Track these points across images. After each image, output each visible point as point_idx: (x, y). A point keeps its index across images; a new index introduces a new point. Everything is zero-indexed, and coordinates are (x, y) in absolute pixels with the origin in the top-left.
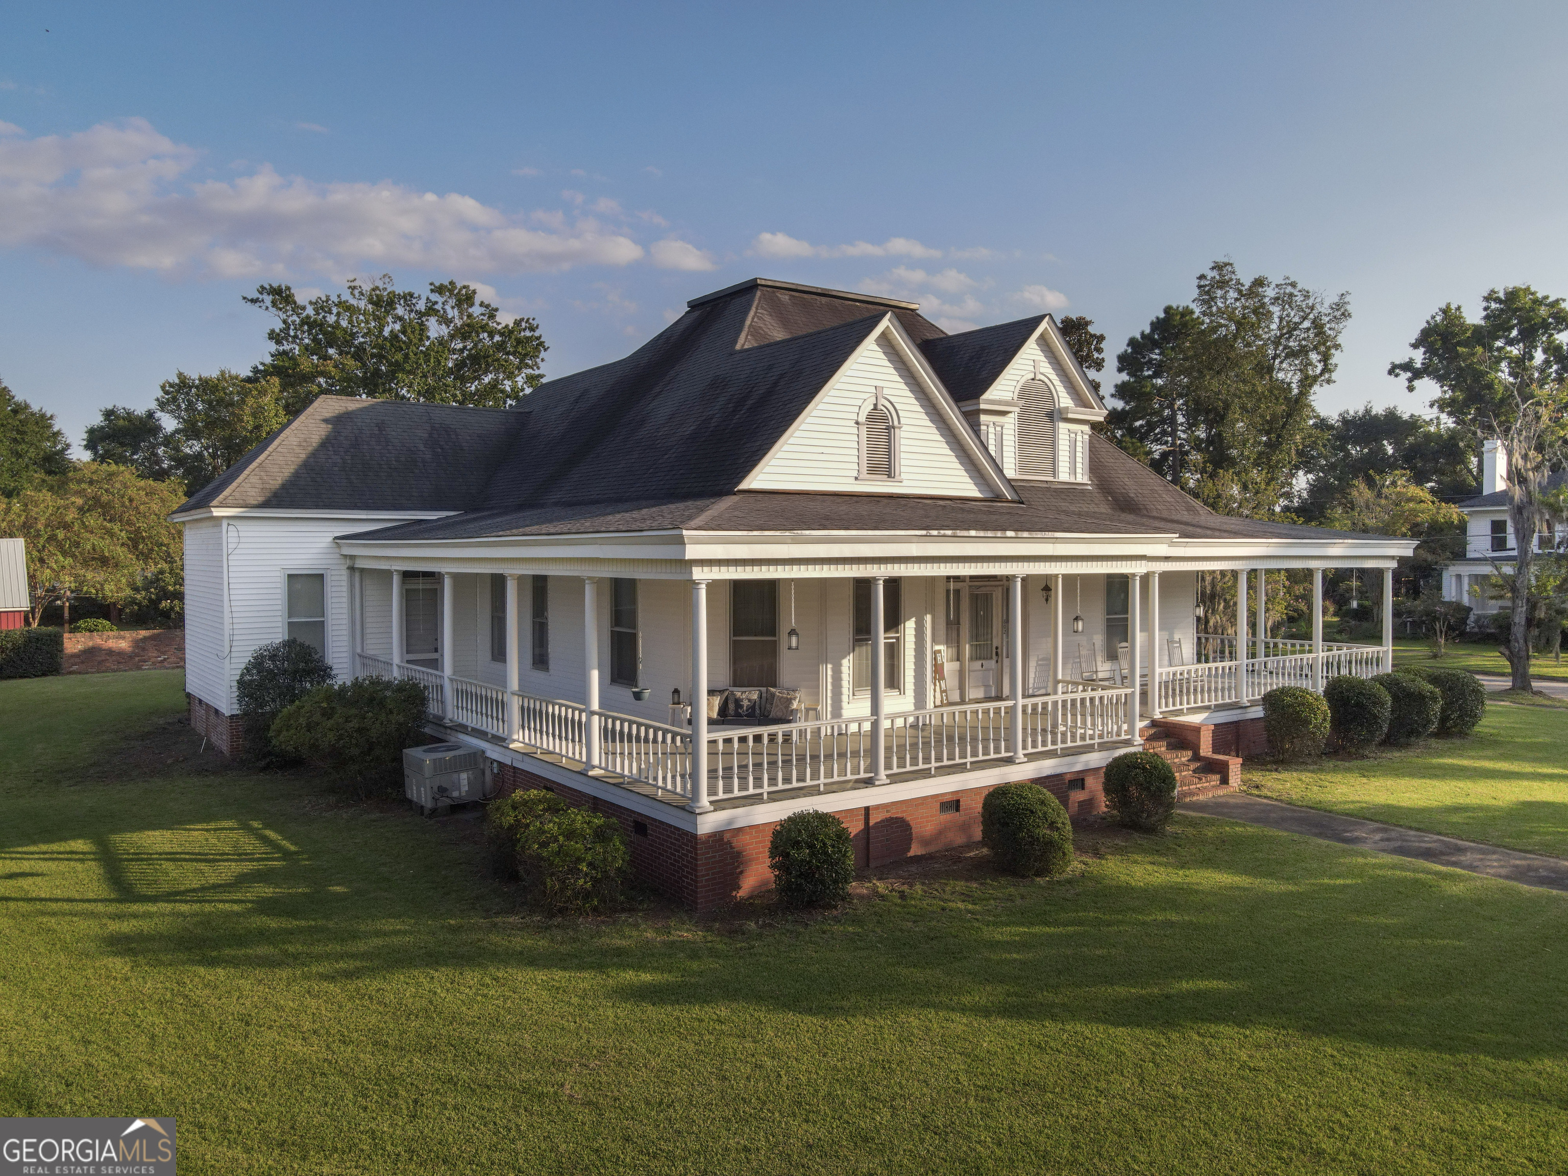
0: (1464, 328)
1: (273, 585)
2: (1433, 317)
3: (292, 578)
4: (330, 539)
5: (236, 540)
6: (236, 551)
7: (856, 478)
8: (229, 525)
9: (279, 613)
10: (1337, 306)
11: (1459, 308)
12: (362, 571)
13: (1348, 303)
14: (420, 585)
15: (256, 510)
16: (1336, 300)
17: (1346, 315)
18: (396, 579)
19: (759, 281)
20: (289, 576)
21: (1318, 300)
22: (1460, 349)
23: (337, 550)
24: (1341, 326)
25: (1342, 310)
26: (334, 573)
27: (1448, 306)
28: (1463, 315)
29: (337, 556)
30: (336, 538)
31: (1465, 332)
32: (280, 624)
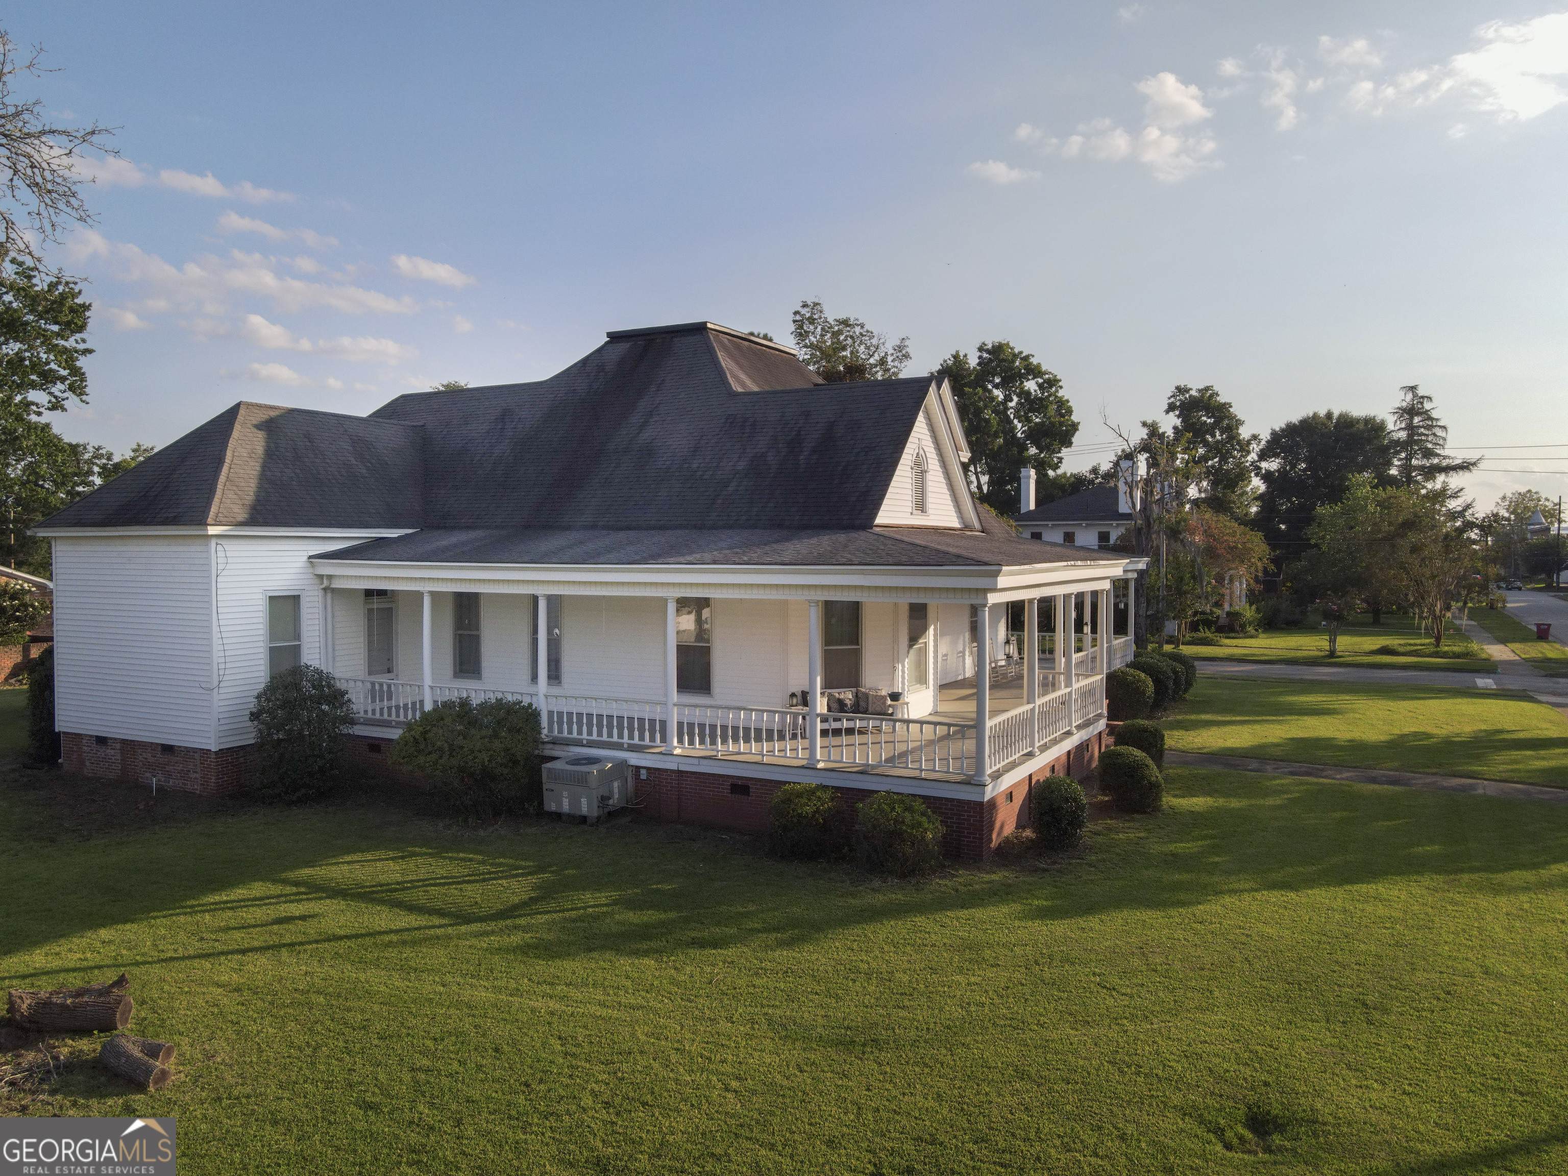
0: (970, 372)
1: (256, 608)
2: (945, 361)
3: (274, 600)
4: (305, 558)
5: (224, 560)
6: (224, 573)
7: (912, 514)
8: (217, 544)
9: (262, 638)
10: (899, 348)
11: (965, 356)
12: (333, 590)
13: (907, 346)
14: (376, 604)
15: (239, 528)
16: (898, 343)
17: (907, 356)
18: (427, 601)
19: (709, 325)
20: (270, 597)
21: (881, 341)
22: (966, 389)
23: (311, 570)
24: (903, 365)
25: (904, 352)
26: (309, 593)
27: (957, 352)
28: (969, 361)
29: (312, 576)
30: (310, 557)
31: (970, 375)
32: (262, 650)
